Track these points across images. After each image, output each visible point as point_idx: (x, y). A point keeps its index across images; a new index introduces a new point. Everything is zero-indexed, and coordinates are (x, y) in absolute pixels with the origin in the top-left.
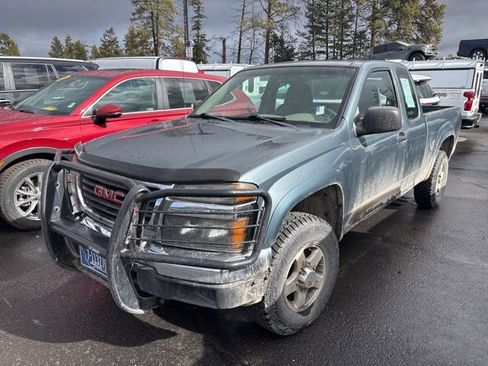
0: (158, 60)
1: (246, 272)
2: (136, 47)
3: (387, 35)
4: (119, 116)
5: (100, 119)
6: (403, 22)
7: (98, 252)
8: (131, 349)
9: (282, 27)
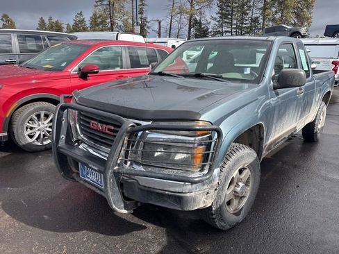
0: (118, 34)
1: (204, 185)
2: (98, 25)
3: (273, 20)
4: (97, 72)
5: (84, 74)
6: (285, 11)
7: (96, 169)
8: (116, 237)
9: (200, 13)
